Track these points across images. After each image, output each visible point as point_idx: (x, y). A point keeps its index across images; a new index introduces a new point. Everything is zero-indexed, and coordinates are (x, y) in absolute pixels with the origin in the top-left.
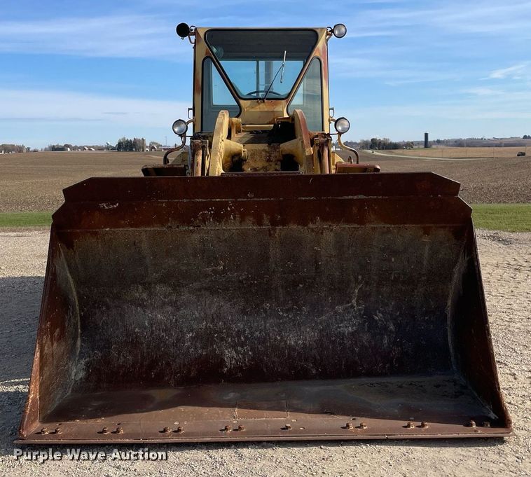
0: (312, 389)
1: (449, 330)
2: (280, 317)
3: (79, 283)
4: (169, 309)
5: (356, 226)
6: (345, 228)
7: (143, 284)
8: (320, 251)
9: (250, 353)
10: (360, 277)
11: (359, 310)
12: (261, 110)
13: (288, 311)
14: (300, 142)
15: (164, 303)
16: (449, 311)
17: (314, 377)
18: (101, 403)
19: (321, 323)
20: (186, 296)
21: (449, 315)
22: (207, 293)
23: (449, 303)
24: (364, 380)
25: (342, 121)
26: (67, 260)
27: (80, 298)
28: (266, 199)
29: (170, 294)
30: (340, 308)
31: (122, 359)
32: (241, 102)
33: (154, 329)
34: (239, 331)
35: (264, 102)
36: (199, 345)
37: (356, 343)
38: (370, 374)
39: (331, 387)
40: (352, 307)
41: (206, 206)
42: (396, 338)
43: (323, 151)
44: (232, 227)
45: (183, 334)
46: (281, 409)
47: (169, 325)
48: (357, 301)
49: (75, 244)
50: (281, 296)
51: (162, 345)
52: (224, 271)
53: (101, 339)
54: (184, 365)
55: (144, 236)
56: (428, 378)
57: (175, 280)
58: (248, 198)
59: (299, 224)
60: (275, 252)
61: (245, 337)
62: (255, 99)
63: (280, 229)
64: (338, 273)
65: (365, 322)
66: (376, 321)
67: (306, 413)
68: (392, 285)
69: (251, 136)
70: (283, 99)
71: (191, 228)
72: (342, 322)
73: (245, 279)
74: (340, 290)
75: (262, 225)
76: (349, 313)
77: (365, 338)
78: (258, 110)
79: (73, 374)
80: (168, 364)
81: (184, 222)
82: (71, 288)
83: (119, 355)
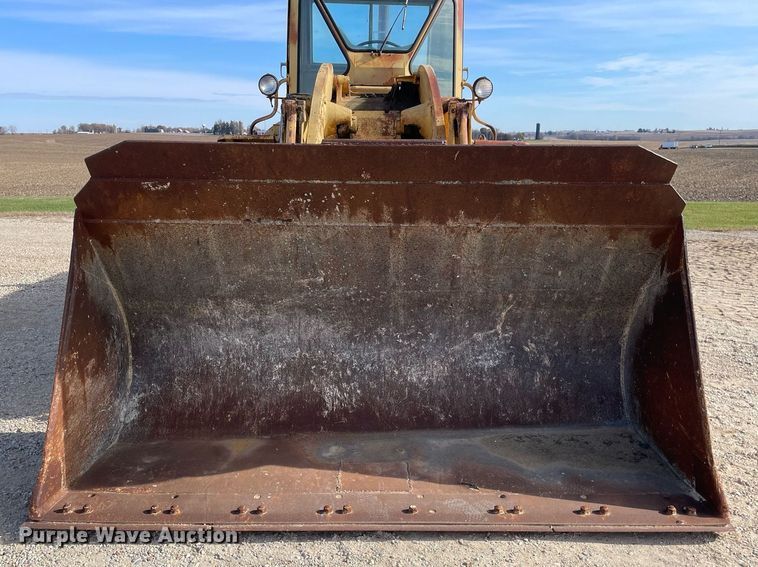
0: (441, 442)
1: (622, 366)
2: (399, 346)
3: (124, 294)
4: (251, 331)
5: (514, 225)
6: (498, 228)
7: (215, 298)
8: (460, 260)
9: (359, 391)
10: (511, 296)
11: (505, 338)
12: (376, 67)
13: (409, 338)
14: (429, 108)
15: (244, 324)
16: (625, 342)
17: (442, 426)
18: (156, 459)
19: (453, 355)
20: (272, 316)
21: (624, 348)
22: (302, 313)
23: (627, 331)
24: (509, 431)
25: (482, 82)
26: (104, 263)
27: (129, 313)
28: (388, 183)
29: (251, 312)
30: (479, 336)
31: (188, 396)
32: (350, 54)
33: (231, 357)
34: (344, 361)
35: (379, 55)
36: (290, 379)
37: (498, 382)
38: (515, 422)
39: (465, 441)
40: (496, 334)
41: (300, 191)
42: (551, 376)
43: (460, 120)
44: (338, 222)
45: (271, 365)
46: (402, 475)
47: (251, 353)
48: (503, 327)
49: (113, 241)
50: (402, 318)
51: (242, 378)
52: (325, 284)
53: (160, 369)
54: (271, 405)
55: (210, 232)
56: (593, 430)
57: (258, 294)
58: (362, 179)
59: (433, 221)
60: (396, 258)
61: (351, 370)
62: (368, 51)
63: (406, 228)
64: (481, 290)
65: (511, 354)
66: (527, 353)
67: (436, 482)
68: (554, 307)
69: (363, 100)
70: (406, 52)
71: (279, 223)
72: (481, 353)
73: (354, 296)
74: (482, 313)
75: (381, 221)
76: (491, 342)
77: (511, 375)
78: (372, 66)
79: (122, 414)
80: (250, 403)
81: (267, 214)
82: (114, 301)
83: (184, 389)
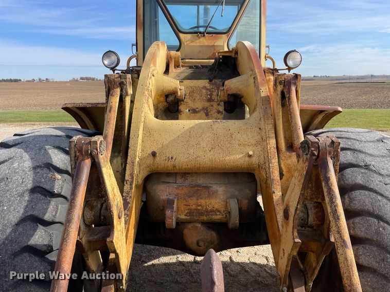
12: (201, 44)
32: (181, 35)
35: (204, 36)
62: (195, 33)
69: (190, 71)
70: (224, 33)
78: (198, 44)
